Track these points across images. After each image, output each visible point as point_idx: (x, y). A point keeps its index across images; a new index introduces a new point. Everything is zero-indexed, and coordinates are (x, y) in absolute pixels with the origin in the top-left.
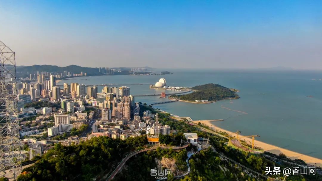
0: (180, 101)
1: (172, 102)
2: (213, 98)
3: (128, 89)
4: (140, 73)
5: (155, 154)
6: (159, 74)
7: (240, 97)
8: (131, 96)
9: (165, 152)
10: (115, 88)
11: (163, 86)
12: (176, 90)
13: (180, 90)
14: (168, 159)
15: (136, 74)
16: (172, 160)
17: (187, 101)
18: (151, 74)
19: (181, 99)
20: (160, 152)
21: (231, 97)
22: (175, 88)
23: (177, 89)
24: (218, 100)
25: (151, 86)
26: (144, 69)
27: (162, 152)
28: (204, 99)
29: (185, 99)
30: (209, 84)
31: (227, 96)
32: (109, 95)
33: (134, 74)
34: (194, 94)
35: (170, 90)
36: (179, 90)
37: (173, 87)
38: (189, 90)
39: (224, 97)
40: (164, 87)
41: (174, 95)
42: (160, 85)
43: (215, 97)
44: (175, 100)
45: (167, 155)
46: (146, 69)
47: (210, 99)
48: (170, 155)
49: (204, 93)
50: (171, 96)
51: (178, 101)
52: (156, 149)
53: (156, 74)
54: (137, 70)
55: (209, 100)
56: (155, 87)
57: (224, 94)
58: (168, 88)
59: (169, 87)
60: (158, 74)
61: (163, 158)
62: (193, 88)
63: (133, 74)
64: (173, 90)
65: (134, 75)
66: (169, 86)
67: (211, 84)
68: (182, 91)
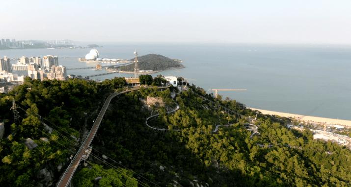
1: (111, 73)
2: (157, 68)
3: (55, 58)
4: (60, 47)
5: (139, 94)
6: (86, 48)
7: (185, 67)
8: (61, 66)
9: (149, 91)
10: (37, 58)
11: (95, 59)
14: (154, 98)
15: (55, 47)
16: (158, 99)
17: (129, 72)
18: (76, 48)
19: (122, 71)
20: (143, 91)
22: (111, 61)
23: (113, 62)
25: (80, 59)
27: (146, 91)
28: (148, 69)
29: (126, 70)
30: (150, 55)
31: (172, 65)
32: (33, 64)
33: (53, 47)
35: (105, 62)
36: (116, 62)
37: (108, 60)
38: (128, 62)
39: (169, 67)
40: (97, 59)
41: (112, 67)
42: (92, 57)
44: (115, 71)
45: (152, 94)
47: (154, 69)
48: (155, 94)
49: (147, 64)
50: (108, 68)
51: (118, 72)
52: (139, 90)
53: (81, 48)
54: (55, 42)
55: (154, 71)
56: (86, 60)
57: (169, 64)
58: (102, 61)
59: (104, 60)
60: (84, 48)
61: (148, 97)
62: (132, 60)
63: (51, 48)
64: (109, 62)
66: (102, 59)
67: (153, 54)
68: (119, 63)
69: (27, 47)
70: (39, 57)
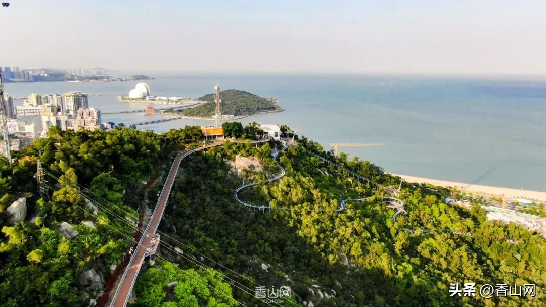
0: (184, 118)
1: (169, 120)
2: (241, 111)
3: (83, 96)
4: (90, 78)
5: (223, 151)
6: (129, 80)
7: (283, 109)
8: (92, 109)
9: (238, 148)
10: (54, 96)
11: (144, 97)
12: (170, 103)
13: (179, 103)
14: (245, 158)
15: (81, 79)
16: (253, 159)
17: (198, 118)
18: (113, 80)
19: (186, 115)
20: (230, 148)
21: (270, 109)
22: (169, 100)
23: (172, 101)
24: (250, 114)
25: (120, 97)
26: (95, 71)
27: (234, 148)
28: (226, 113)
29: (193, 115)
30: (230, 91)
31: (264, 107)
32: (49, 106)
33: (78, 79)
34: (209, 106)
35: (160, 103)
36: (176, 102)
37: (165, 98)
38: (195, 102)
39: (258, 109)
40: (147, 98)
41: (171, 110)
42: (140, 96)
43: (243, 110)
44: (175, 117)
45: (243, 152)
46: (99, 70)
47: (237, 113)
48: (248, 151)
49: (225, 104)
50: (165, 112)
51: (180, 118)
52: (222, 145)
53: (122, 80)
54: (80, 72)
55: (235, 115)
56: (129, 99)
57: (258, 105)
58: (154, 100)
59: (158, 99)
60: (126, 80)
61: (237, 156)
62: (202, 99)
63: (75, 80)
64: (165, 103)
65: (77, 81)
66: (155, 97)
67: (233, 90)
68: (182, 103)
69: (37, 79)
70: (57, 95)
